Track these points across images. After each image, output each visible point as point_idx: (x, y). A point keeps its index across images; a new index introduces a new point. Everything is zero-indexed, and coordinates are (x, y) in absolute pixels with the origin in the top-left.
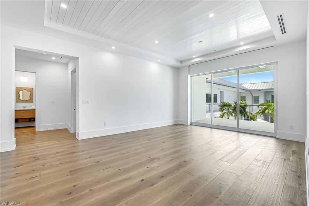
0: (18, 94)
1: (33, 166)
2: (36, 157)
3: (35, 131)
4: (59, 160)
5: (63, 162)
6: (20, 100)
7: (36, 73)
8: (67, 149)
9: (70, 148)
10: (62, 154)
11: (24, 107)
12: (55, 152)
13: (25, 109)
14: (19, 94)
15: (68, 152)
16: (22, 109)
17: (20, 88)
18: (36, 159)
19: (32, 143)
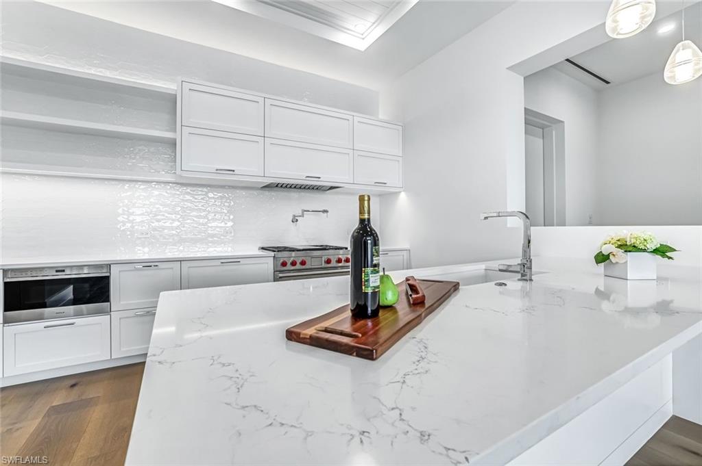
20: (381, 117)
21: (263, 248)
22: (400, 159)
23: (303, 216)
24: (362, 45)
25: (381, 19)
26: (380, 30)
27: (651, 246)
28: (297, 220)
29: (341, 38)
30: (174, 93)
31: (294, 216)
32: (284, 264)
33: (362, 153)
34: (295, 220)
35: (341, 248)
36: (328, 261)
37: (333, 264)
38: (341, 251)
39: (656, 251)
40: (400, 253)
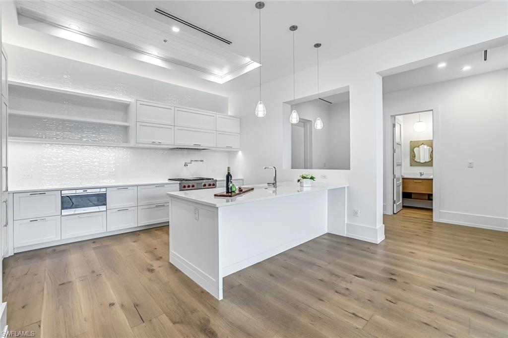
0: (412, 152)
1: (375, 290)
2: (393, 274)
3: (432, 220)
4: (431, 311)
5: (435, 325)
6: (415, 161)
7: (432, 110)
8: (473, 291)
9: (486, 293)
10: (449, 298)
11: (421, 174)
12: (437, 282)
13: (423, 177)
14: (414, 152)
15: (470, 304)
16: (418, 177)
17: (415, 142)
18: (391, 279)
19: (411, 241)
20: (230, 114)
21: (169, 179)
22: (239, 135)
23: (191, 163)
24: (221, 81)
25: (230, 73)
26: (229, 78)
27: (309, 177)
28: (187, 165)
29: (211, 78)
30: (128, 103)
31: (186, 163)
32: (185, 187)
33: (220, 132)
34: (186, 165)
35: (211, 179)
36: (205, 185)
37: (207, 186)
38: (210, 181)
39: (311, 178)
40: (239, 181)
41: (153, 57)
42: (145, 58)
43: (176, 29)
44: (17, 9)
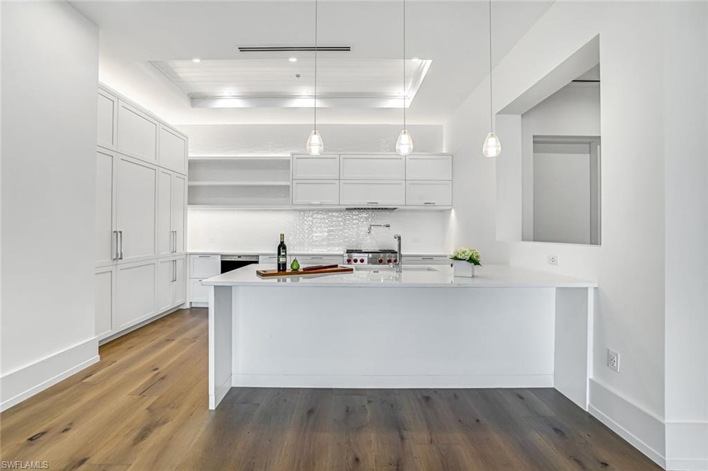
22: (450, 182)
24: (406, 104)
34: (369, 232)
41: (305, 98)
42: (295, 103)
43: (293, 60)
44: (188, 95)
